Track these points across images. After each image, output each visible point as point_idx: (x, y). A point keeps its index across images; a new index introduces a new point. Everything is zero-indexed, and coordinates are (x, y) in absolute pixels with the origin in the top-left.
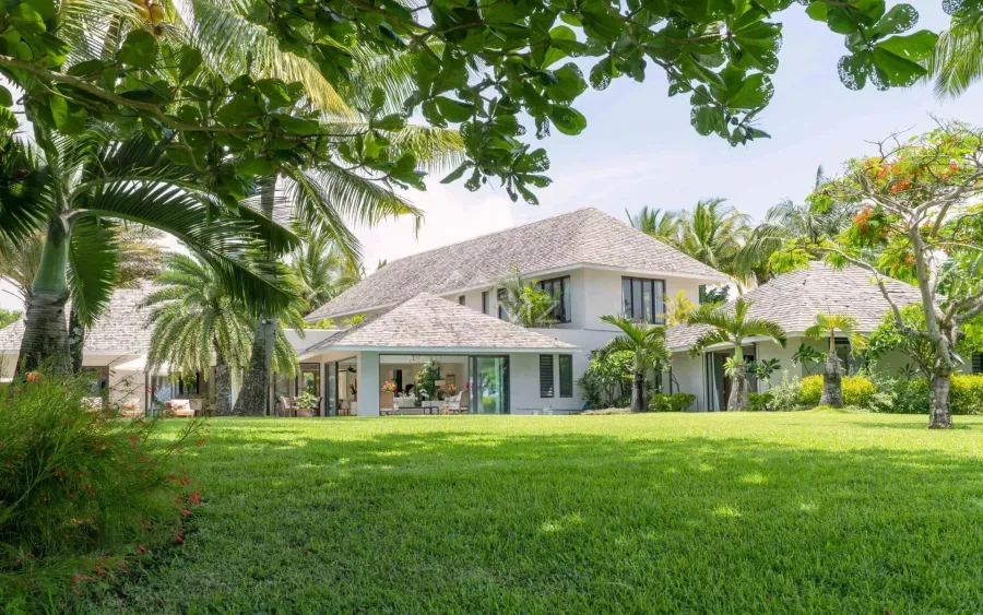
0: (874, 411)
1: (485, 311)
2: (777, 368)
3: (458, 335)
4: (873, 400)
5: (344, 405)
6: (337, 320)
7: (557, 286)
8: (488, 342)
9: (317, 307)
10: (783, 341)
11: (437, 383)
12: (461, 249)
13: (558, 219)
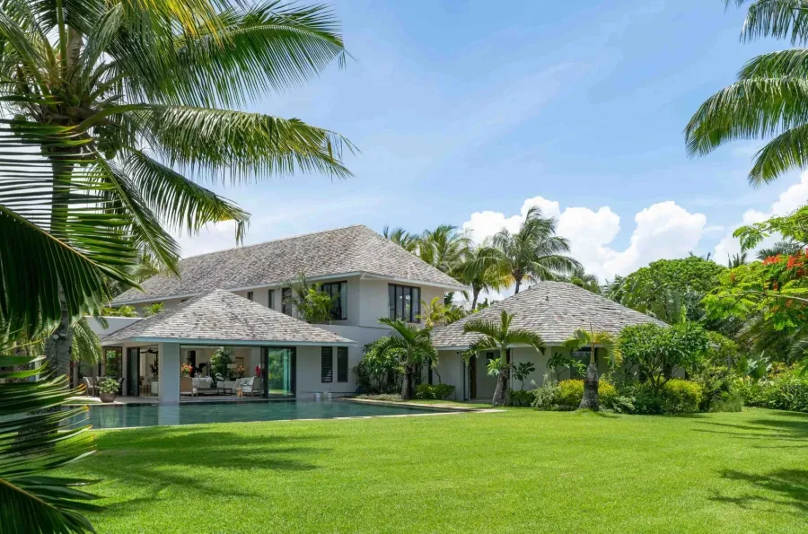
0: (617, 411)
1: (270, 306)
2: (532, 370)
3: (252, 328)
4: (616, 402)
5: (144, 383)
6: (138, 306)
7: (335, 289)
8: (280, 336)
9: (119, 293)
10: (542, 350)
11: (229, 366)
12: (250, 251)
13: (333, 232)
